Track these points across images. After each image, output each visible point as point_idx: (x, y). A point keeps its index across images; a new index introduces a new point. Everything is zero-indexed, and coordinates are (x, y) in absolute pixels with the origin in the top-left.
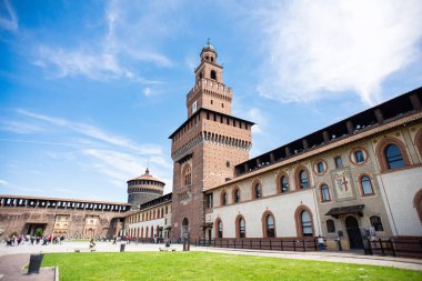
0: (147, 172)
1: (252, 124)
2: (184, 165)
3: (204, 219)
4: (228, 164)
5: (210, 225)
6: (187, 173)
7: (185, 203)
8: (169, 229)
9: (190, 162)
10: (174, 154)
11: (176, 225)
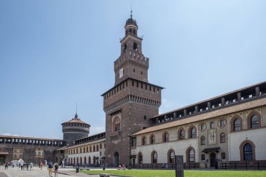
0: (76, 116)
1: (162, 88)
2: (114, 117)
3: (130, 153)
4: (145, 118)
5: (135, 156)
6: (116, 123)
7: (116, 142)
8: (104, 158)
9: (119, 115)
10: (106, 108)
11: (109, 156)
